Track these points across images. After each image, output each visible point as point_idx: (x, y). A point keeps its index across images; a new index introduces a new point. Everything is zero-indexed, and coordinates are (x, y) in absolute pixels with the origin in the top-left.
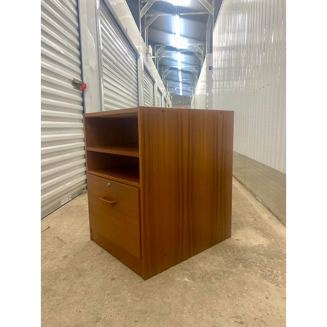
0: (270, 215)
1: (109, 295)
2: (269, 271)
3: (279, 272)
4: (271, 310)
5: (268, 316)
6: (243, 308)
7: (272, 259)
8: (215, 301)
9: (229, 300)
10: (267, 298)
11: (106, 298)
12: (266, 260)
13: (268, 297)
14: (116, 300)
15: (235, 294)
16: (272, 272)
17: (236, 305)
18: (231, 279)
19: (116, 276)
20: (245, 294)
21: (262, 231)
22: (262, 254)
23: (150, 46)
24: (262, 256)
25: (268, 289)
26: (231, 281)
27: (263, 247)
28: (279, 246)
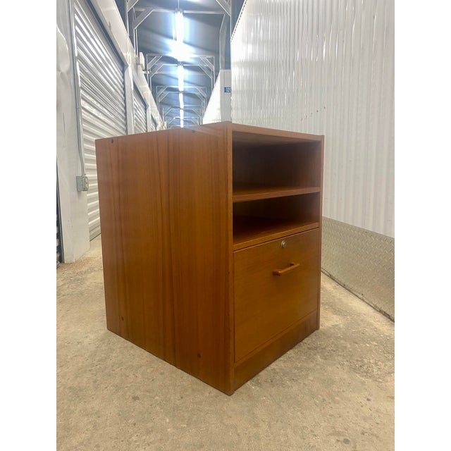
0: (334, 284)
1: (135, 424)
2: (357, 360)
3: (371, 361)
4: (379, 416)
5: (379, 426)
6: (341, 419)
7: (356, 343)
8: (299, 413)
9: (319, 410)
10: (368, 400)
11: (131, 430)
12: (349, 346)
13: (369, 397)
14: (149, 432)
15: (324, 400)
16: (362, 361)
17: (331, 415)
18: (311, 378)
19: (138, 393)
20: (337, 398)
21: (331, 306)
22: (341, 339)
23: (141, 54)
24: (342, 341)
25: (366, 387)
26: (312, 381)
27: (340, 329)
28: (359, 325)
